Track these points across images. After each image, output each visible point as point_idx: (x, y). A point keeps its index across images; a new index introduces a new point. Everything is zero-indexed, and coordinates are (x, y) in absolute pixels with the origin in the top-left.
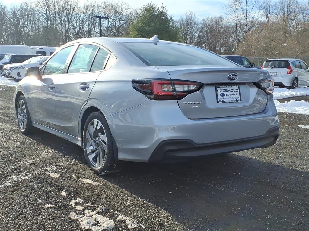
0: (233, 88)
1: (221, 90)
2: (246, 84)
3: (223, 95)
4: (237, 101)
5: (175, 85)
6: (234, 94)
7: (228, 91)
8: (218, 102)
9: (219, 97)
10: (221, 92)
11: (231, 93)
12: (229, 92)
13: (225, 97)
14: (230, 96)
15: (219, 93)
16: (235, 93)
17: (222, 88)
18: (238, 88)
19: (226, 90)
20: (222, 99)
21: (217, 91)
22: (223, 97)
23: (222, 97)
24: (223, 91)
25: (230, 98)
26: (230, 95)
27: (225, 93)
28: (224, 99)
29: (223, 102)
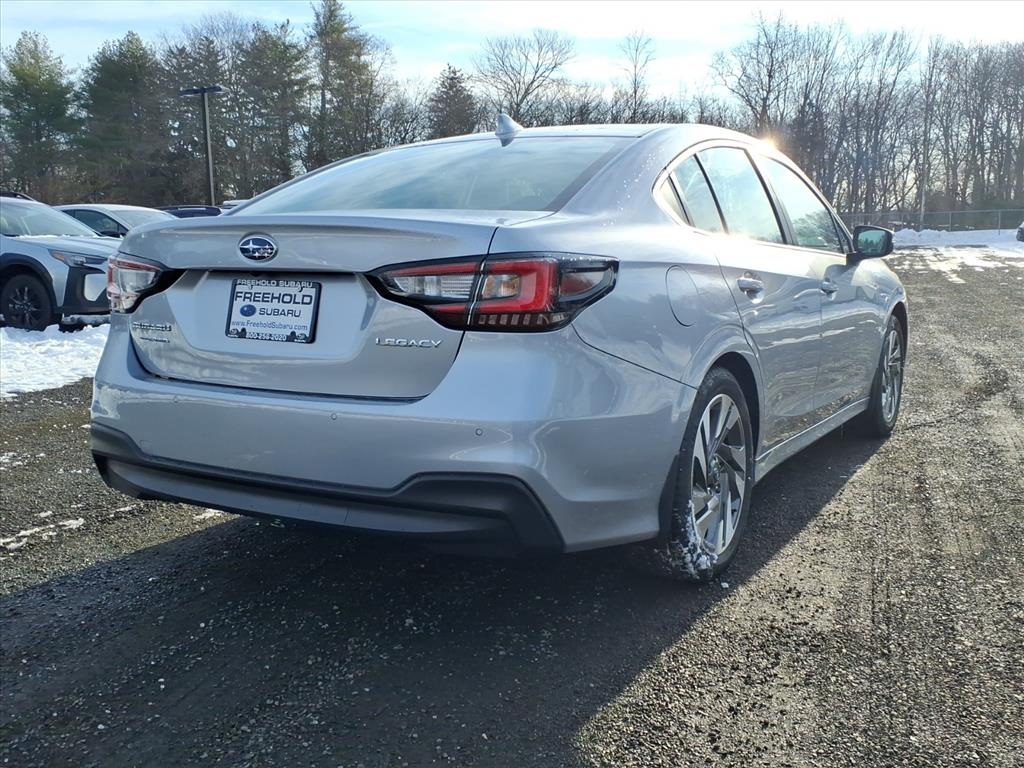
0: (294, 291)
1: (249, 295)
2: (356, 277)
3: (248, 311)
4: (292, 338)
6: (291, 312)
7: (273, 298)
8: (228, 332)
9: (237, 316)
10: (247, 302)
11: (281, 306)
12: (275, 304)
13: (256, 318)
14: (272, 318)
15: (239, 304)
16: (297, 307)
17: (256, 289)
18: (312, 292)
19: (264, 294)
20: (243, 324)
21: (234, 296)
22: (248, 318)
23: (245, 319)
24: (255, 297)
25: (271, 325)
26: (276, 312)
27: (258, 306)
28: (252, 324)
29: (242, 334)
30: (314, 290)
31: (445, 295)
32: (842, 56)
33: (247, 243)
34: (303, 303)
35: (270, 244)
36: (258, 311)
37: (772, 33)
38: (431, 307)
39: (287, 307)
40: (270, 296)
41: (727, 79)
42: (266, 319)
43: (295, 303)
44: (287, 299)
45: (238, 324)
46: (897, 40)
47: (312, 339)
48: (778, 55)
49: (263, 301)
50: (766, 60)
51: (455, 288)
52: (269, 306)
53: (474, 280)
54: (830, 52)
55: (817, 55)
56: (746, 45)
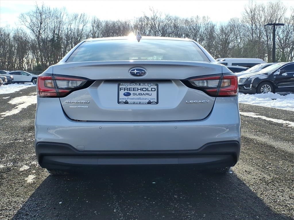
0: (147, 87)
2: (173, 81)
3: (128, 94)
4: (150, 103)
5: (56, 81)
6: (147, 94)
7: (138, 89)
8: (119, 102)
9: (122, 96)
10: (126, 91)
11: (142, 92)
12: (139, 91)
13: (131, 96)
14: (139, 96)
15: (122, 92)
16: (150, 93)
17: (129, 87)
19: (133, 88)
20: (125, 99)
21: (119, 90)
22: (128, 97)
23: (126, 97)
24: (129, 89)
25: (139, 99)
26: (140, 94)
27: (132, 92)
28: (129, 99)
29: (126, 103)
30: (156, 86)
31: (209, 86)
32: (65, 19)
33: (134, 70)
34: (152, 91)
35: (144, 71)
36: (132, 94)
37: (41, 9)
38: (207, 90)
39: (145, 92)
40: (137, 89)
41: (26, 23)
42: (136, 97)
43: (148, 91)
44: (145, 89)
45: (123, 99)
46: (83, 16)
47: (157, 103)
48: (44, 16)
49: (134, 91)
50: (39, 18)
51: (213, 84)
52: (137, 92)
53: (219, 82)
54: (61, 18)
55: (57, 18)
56: (31, 12)
